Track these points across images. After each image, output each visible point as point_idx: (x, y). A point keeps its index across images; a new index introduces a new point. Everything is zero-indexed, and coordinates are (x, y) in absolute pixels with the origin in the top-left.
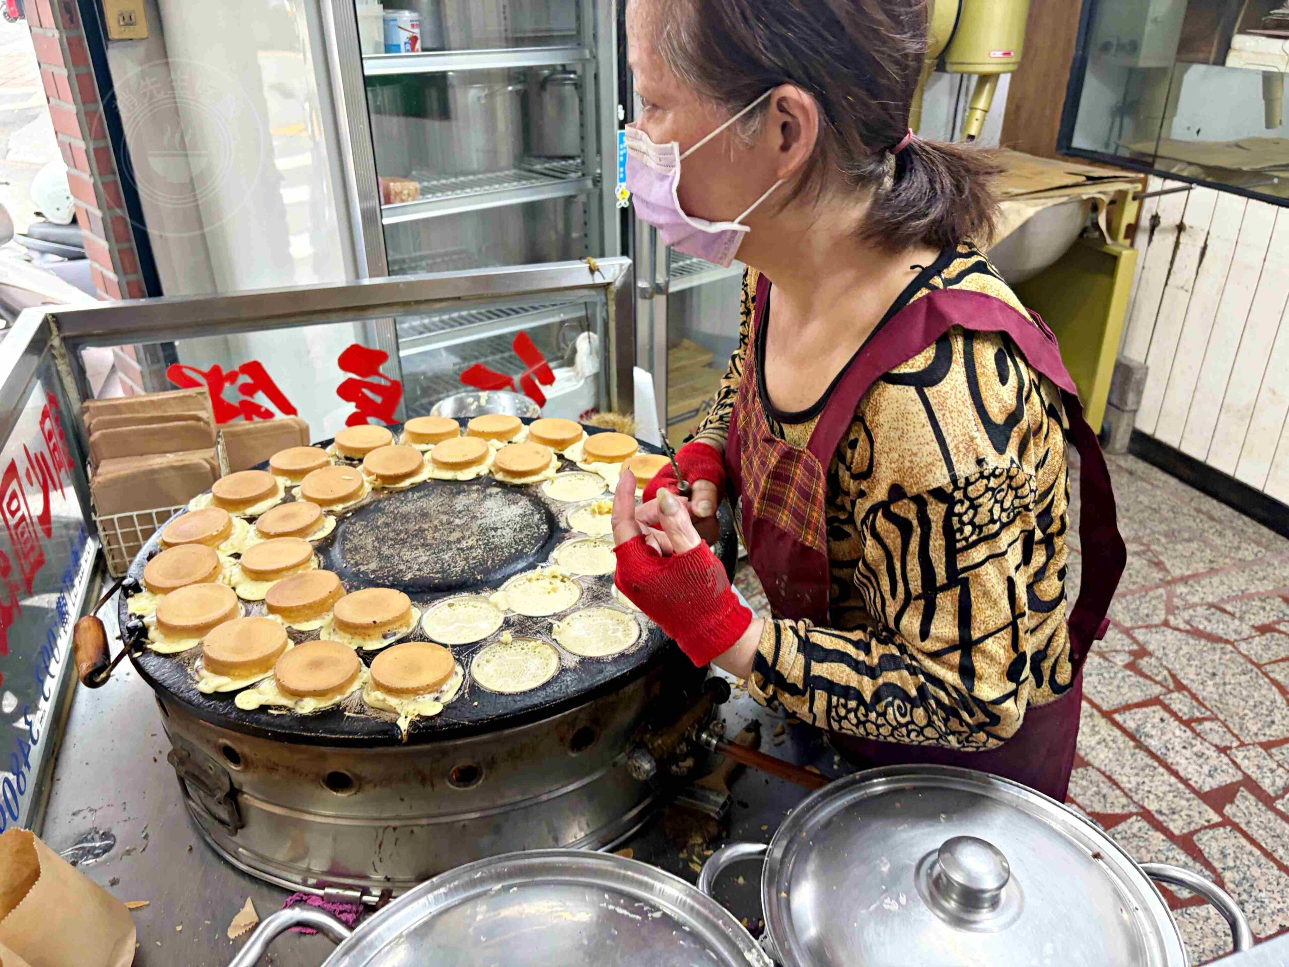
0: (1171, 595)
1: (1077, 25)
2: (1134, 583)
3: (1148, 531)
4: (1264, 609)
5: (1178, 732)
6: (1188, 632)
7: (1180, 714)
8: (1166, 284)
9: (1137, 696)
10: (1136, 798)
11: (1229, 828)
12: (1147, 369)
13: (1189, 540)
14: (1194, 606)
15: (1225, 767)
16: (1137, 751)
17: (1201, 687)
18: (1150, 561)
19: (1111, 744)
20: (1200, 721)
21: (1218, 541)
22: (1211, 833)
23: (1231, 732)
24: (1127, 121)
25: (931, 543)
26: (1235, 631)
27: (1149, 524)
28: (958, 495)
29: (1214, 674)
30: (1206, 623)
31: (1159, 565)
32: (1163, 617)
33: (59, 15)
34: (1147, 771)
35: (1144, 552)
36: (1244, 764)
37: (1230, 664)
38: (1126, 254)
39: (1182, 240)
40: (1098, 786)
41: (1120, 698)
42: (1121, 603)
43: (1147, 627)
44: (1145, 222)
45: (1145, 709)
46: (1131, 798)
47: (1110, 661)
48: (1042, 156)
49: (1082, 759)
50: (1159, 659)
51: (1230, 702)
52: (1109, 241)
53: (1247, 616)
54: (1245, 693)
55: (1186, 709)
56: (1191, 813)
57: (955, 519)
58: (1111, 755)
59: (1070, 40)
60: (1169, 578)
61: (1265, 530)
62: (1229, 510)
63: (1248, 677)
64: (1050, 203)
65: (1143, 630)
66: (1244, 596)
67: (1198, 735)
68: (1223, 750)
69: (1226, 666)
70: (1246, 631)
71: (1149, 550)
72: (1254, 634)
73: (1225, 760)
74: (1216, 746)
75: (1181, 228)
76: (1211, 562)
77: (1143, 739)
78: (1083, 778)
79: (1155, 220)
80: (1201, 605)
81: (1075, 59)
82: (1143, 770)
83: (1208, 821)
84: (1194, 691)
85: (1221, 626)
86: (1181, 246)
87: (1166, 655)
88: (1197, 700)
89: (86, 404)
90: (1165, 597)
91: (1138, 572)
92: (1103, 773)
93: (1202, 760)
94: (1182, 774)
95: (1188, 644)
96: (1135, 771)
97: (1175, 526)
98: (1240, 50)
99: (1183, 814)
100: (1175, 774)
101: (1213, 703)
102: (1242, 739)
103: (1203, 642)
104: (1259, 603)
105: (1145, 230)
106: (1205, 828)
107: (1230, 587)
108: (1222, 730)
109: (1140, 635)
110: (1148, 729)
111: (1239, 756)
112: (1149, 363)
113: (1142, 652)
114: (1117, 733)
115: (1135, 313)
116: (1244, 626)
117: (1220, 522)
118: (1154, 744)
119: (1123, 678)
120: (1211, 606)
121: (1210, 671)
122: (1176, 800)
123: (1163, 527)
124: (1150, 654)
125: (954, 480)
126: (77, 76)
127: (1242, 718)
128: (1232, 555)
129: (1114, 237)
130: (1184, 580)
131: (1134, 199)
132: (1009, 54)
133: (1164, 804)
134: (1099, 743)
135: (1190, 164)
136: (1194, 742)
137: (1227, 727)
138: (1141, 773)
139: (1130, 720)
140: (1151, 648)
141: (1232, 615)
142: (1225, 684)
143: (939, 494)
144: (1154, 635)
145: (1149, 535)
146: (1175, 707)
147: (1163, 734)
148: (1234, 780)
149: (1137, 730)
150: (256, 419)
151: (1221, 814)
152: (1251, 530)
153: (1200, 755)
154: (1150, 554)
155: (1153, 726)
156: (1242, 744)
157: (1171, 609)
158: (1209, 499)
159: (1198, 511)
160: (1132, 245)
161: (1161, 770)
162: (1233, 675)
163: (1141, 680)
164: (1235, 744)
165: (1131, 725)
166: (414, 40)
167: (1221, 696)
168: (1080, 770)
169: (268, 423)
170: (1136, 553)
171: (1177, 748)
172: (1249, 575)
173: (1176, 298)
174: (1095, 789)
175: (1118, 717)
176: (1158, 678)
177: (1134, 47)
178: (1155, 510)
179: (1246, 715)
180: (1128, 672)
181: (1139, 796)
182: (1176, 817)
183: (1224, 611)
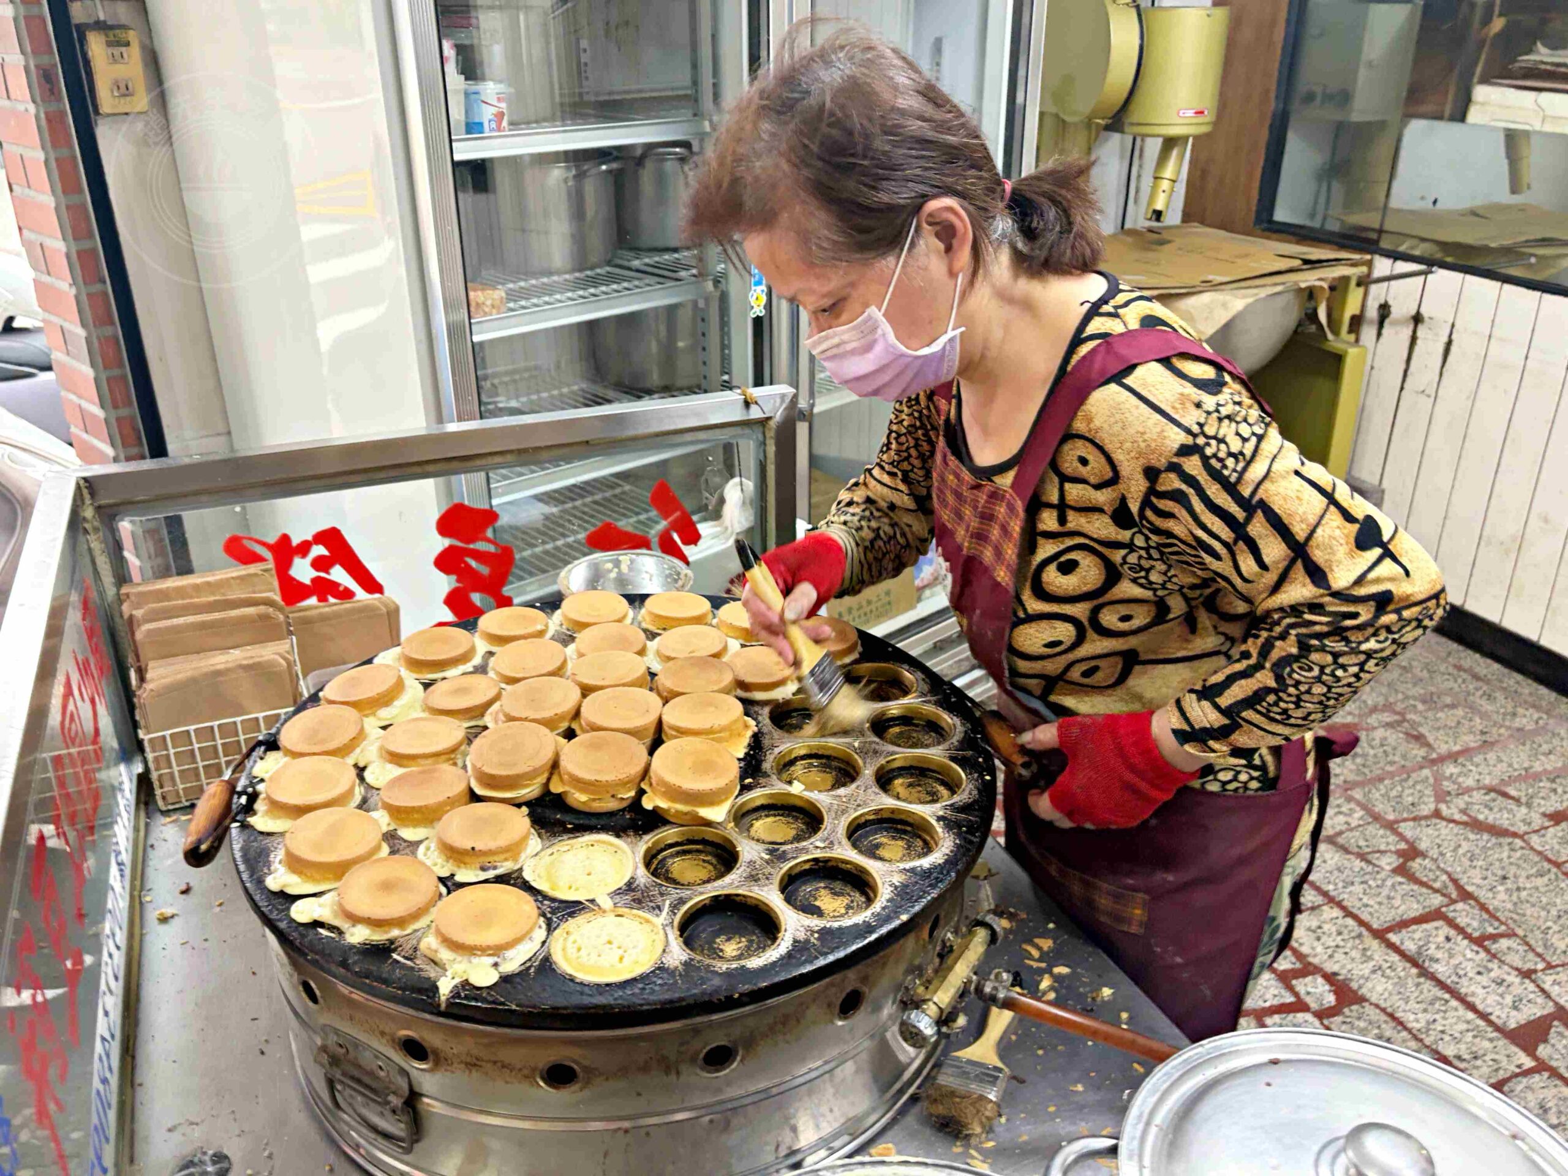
0: (1438, 779)
1: (1276, 74)
2: (1392, 763)
3: (1400, 696)
4: (1555, 791)
5: (1469, 954)
6: (1465, 824)
7: (1469, 930)
8: (1402, 389)
9: (1414, 909)
10: (1427, 1041)
11: (1546, 1074)
12: (1383, 492)
13: (1453, 706)
14: (1468, 790)
15: (1532, 996)
16: (1422, 980)
17: (1490, 895)
18: (1407, 734)
19: (1388, 971)
20: (1494, 938)
21: (1488, 707)
22: (1524, 1081)
23: (1533, 950)
24: (1336, 185)
25: (1209, 493)
26: (1524, 821)
27: (1401, 687)
28: (1201, 441)
29: (1505, 878)
30: (1486, 811)
31: (1419, 738)
32: (1432, 806)
33: (36, 85)
34: (1437, 1006)
35: (1399, 723)
36: (1555, 991)
37: (1521, 862)
38: (1352, 352)
39: (1419, 333)
40: (1379, 1027)
41: (1393, 911)
42: (1378, 790)
43: (1414, 819)
44: (1372, 312)
45: (1425, 926)
46: (1421, 1040)
47: (1375, 865)
48: (1238, 233)
49: (1355, 992)
50: (1435, 860)
51: (1528, 912)
52: (1330, 336)
53: (1536, 801)
54: (1544, 900)
55: (1475, 924)
56: (1496, 1057)
57: (1213, 462)
58: (1390, 987)
59: (1267, 91)
60: (1434, 756)
61: (1543, 691)
62: (1496, 666)
63: (1545, 879)
64: (1263, 293)
65: (1411, 824)
66: (1529, 776)
67: (1494, 956)
68: (1527, 974)
69: (1519, 866)
70: (1538, 821)
71: (1404, 720)
72: (1547, 824)
73: (1531, 987)
74: (1517, 969)
75: (1417, 319)
76: (1483, 733)
77: (1427, 964)
78: (1359, 1018)
79: (1384, 310)
80: (1479, 789)
81: (1274, 115)
82: (1432, 1004)
83: (1519, 1066)
84: (1482, 900)
85: (1506, 815)
86: (1419, 342)
87: (1442, 854)
88: (1487, 911)
89: (124, 590)
90: (1431, 780)
91: (1395, 749)
92: (1383, 1010)
93: (1501, 989)
94: (1480, 1007)
95: (1467, 839)
96: (1423, 1006)
97: (1433, 689)
98: (1483, 104)
99: (1487, 1058)
100: (1472, 1007)
101: (1507, 913)
102: (1548, 958)
103: (1486, 836)
104: (1548, 785)
105: (1371, 322)
106: (1517, 1075)
107: (1510, 765)
108: (1522, 948)
109: (1406, 829)
110: (1432, 951)
111: (1547, 981)
112: (1385, 485)
113: (1412, 852)
114: (1395, 958)
115: (1364, 423)
116: (1533, 814)
117: (1488, 682)
118: (1441, 970)
119: (1393, 886)
120: (1490, 790)
121: (1500, 873)
122: (1478, 1040)
123: (1419, 691)
124: (1423, 855)
125: (1189, 431)
126: (57, 160)
127: (1545, 932)
128: (1507, 723)
129: (1336, 332)
130: (1453, 757)
131: (1359, 285)
132: (1202, 113)
133: (1463, 1047)
134: (1374, 972)
135: (1423, 240)
136: (1490, 965)
137: (1527, 944)
138: (1430, 1008)
139: (1407, 941)
140: (1423, 846)
141: (1517, 800)
142: (1518, 889)
143: (1185, 451)
144: (1425, 830)
145: (1403, 701)
146: (1462, 921)
147: (1451, 956)
148: (1545, 1012)
149: (1419, 953)
150: (332, 600)
151: (1535, 1058)
152: (1527, 691)
153: (1500, 983)
154: (1406, 724)
155: (1438, 948)
156: (1550, 966)
157: (1442, 796)
158: (1470, 652)
159: (1459, 668)
160: (1357, 340)
161: (1454, 1003)
162: (1528, 877)
163: (1416, 887)
164: (1541, 966)
165: (1410, 947)
166: (500, 116)
167: (1515, 904)
168: (1354, 1007)
169: (347, 605)
170: (1388, 725)
171: (1470, 975)
172: (1532, 749)
173: (1415, 406)
174: (1376, 1031)
175: (1393, 937)
176: (1437, 885)
177: (1344, 98)
178: (1404, 668)
179: (1549, 928)
180: (1399, 879)
181: (1432, 1038)
182: (1479, 1063)
183: (1505, 795)
